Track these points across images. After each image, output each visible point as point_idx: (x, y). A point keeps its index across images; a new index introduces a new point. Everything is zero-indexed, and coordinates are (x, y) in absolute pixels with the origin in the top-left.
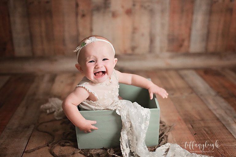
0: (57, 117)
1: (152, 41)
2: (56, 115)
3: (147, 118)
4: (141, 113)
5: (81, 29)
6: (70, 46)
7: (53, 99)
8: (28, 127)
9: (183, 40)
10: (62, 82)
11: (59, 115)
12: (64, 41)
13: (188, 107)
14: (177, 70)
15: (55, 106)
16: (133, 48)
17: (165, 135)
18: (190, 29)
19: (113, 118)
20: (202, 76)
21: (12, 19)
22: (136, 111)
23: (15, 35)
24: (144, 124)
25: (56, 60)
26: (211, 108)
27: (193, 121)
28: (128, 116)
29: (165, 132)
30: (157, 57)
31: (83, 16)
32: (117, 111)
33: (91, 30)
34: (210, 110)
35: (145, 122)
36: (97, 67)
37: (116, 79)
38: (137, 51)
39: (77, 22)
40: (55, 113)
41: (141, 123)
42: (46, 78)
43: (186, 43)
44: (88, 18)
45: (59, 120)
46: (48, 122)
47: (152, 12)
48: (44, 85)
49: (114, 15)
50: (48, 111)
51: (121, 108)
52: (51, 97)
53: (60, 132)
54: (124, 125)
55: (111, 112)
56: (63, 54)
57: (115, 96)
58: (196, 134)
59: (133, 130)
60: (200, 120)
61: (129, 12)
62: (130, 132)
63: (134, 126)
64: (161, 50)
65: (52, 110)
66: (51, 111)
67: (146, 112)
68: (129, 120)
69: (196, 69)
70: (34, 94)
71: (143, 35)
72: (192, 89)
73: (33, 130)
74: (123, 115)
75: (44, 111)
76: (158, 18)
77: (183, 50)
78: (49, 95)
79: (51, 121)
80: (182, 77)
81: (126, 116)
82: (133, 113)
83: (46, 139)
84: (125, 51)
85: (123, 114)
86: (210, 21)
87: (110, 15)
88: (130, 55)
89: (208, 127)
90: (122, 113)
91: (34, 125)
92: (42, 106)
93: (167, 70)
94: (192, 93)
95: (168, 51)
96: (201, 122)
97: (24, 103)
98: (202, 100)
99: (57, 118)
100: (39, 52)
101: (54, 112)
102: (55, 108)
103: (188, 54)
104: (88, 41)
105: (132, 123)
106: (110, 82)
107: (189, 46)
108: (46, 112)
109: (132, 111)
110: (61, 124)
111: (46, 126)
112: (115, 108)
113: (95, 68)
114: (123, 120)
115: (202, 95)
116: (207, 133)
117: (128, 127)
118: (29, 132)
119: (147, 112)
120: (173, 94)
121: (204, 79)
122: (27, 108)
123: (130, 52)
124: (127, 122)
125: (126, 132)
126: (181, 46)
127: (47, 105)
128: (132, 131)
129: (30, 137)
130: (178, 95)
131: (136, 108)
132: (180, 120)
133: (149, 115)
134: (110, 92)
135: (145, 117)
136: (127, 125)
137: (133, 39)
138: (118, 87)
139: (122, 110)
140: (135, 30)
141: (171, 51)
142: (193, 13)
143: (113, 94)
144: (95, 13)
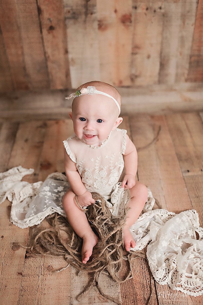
1: (163, 65)
16: (133, 78)
30: (171, 89)
31: (51, 28)
33: (66, 52)
38: (139, 82)
44: (59, 33)
49: (102, 26)
56: (27, 88)
64: (177, 79)
71: (149, 57)
87: (96, 25)
88: (128, 87)
95: (187, 80)
104: (84, 91)
123: (127, 83)
140: (136, 49)
144: (70, 23)
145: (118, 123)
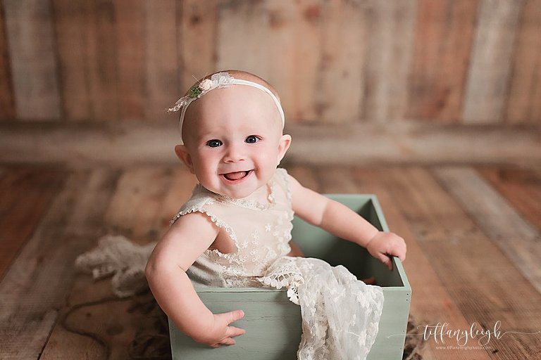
0: (119, 289)
1: (368, 89)
2: (117, 285)
3: (373, 313)
4: (359, 300)
5: (188, 55)
6: (158, 95)
7: (110, 238)
8: (39, 317)
9: (447, 92)
10: (136, 191)
11: (126, 285)
12: (142, 83)
13: (469, 269)
14: (430, 167)
15: (114, 257)
16: (320, 108)
17: (416, 354)
18: (467, 63)
19: (275, 311)
20: (495, 187)
21: (10, 22)
22: (343, 294)
23: (17, 66)
24: (365, 330)
25: (122, 133)
26: (528, 275)
27: (486, 312)
28: (320, 308)
29: (415, 346)
30: (380, 131)
31: (196, 20)
32: (290, 294)
33: (215, 58)
34: (526, 281)
35: (369, 326)
36: (227, 159)
37: (287, 196)
38: (330, 115)
39: (178, 37)
40: (115, 279)
41: (356, 329)
42: (96, 179)
43: (453, 100)
44: (206, 28)
45: (124, 299)
46: (94, 303)
47: (371, 16)
48: (88, 198)
49: (275, 21)
50: (96, 273)
51: (301, 283)
52: (105, 233)
53: (127, 336)
54: (309, 330)
55: (272, 295)
56: (142, 115)
57: (281, 240)
58: (496, 351)
59: (332, 347)
60: (505, 310)
61: (312, 15)
62: (325, 350)
63: (337, 337)
64: (391, 116)
65: (107, 270)
66: (104, 273)
67: (371, 295)
68: (322, 319)
69: (480, 167)
70: (63, 221)
71: (345, 74)
72: (474, 221)
73: (53, 327)
74: (308, 305)
75: (84, 273)
76: (386, 33)
77: (446, 115)
78: (101, 226)
79: (104, 301)
80: (444, 187)
81: (316, 307)
82: (336, 300)
83: (87, 354)
84: (299, 114)
85: (307, 302)
86: (518, 44)
87: (265, 19)
88: (311, 124)
89: (528, 331)
90: (305, 298)
91: (58, 310)
92: (81, 260)
93: (405, 165)
94: (474, 230)
95: (408, 117)
96: (506, 315)
97: (33, 245)
98: (502, 252)
99: (120, 294)
100: (78, 112)
101: (112, 275)
102: (114, 264)
103: (457, 127)
104: (207, 85)
105: (333, 327)
106: (270, 202)
107: (461, 107)
108: (92, 274)
109: (332, 292)
110: (131, 311)
111: (89, 315)
112: (284, 283)
113: (222, 161)
114: (306, 319)
115: (500, 237)
116: (527, 349)
117: (320, 338)
118: (41, 334)
119: (375, 297)
120: (424, 233)
121: (502, 193)
122: (40, 260)
123: (310, 116)
124: (316, 325)
125: (313, 352)
126: (441, 105)
127: (94, 256)
128: (329, 348)
129: (44, 348)
130: (437, 235)
131: (344, 283)
132: (449, 306)
133: (380, 307)
134: (269, 228)
135: (369, 311)
136: (318, 332)
137: (319, 84)
138: (289, 215)
139: (304, 290)
140: (326, 61)
141: (417, 117)
142: (475, 23)
143: (276, 234)
144: (226, 13)
145: (283, 150)
